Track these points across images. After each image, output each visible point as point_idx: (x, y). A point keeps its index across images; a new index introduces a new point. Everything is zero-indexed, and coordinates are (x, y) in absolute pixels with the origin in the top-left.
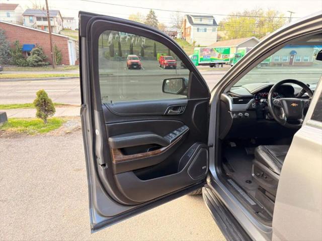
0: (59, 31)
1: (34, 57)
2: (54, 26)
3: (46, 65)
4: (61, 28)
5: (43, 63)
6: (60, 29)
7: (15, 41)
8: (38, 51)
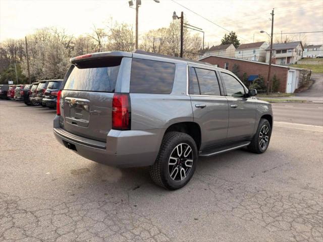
0: (296, 61)
1: (255, 85)
2: (291, 57)
3: (263, 92)
4: (299, 57)
5: (261, 90)
6: (298, 59)
7: (244, 73)
8: (259, 80)
